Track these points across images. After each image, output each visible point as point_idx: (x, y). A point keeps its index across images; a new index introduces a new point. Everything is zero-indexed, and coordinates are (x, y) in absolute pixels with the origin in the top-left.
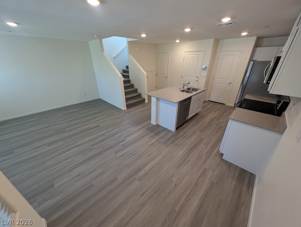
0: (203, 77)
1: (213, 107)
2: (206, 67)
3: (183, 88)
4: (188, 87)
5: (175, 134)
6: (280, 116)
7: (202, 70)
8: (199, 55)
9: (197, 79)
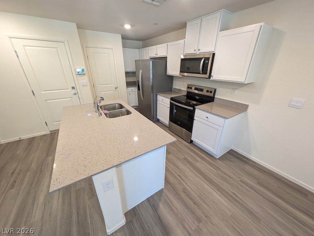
0: (84, 86)
2: (83, 70)
5: (171, 189)
6: (213, 101)
7: (78, 75)
8: (57, 48)
9: (74, 91)
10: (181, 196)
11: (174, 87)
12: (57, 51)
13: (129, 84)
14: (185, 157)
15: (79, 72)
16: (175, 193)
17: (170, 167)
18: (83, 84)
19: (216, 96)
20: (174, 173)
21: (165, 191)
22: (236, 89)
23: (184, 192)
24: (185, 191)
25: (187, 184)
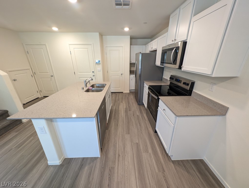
0: (99, 71)
1: (117, 98)
2: (99, 61)
3: (86, 86)
4: (90, 84)
5: (104, 162)
6: (190, 95)
7: (96, 65)
8: (88, 48)
9: (93, 74)
10: (105, 171)
11: (164, 77)
12: (88, 50)
13: (131, 72)
14: (139, 142)
15: (97, 63)
16: (103, 167)
17: (119, 144)
18: (99, 70)
19: (194, 90)
20: (117, 150)
21: (98, 160)
22: (215, 84)
23: (110, 170)
24: (112, 170)
25: (118, 165)
